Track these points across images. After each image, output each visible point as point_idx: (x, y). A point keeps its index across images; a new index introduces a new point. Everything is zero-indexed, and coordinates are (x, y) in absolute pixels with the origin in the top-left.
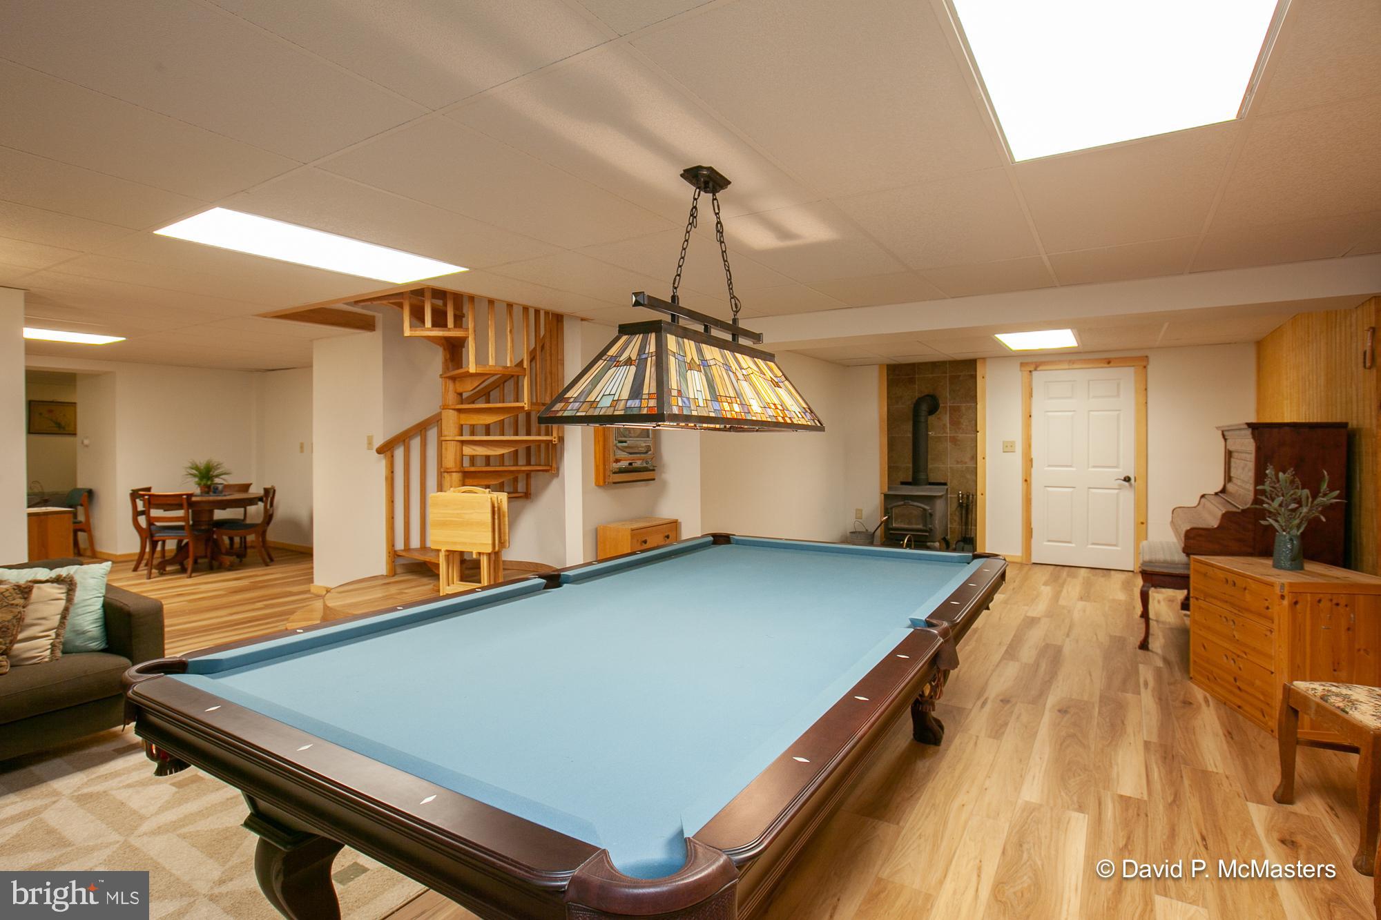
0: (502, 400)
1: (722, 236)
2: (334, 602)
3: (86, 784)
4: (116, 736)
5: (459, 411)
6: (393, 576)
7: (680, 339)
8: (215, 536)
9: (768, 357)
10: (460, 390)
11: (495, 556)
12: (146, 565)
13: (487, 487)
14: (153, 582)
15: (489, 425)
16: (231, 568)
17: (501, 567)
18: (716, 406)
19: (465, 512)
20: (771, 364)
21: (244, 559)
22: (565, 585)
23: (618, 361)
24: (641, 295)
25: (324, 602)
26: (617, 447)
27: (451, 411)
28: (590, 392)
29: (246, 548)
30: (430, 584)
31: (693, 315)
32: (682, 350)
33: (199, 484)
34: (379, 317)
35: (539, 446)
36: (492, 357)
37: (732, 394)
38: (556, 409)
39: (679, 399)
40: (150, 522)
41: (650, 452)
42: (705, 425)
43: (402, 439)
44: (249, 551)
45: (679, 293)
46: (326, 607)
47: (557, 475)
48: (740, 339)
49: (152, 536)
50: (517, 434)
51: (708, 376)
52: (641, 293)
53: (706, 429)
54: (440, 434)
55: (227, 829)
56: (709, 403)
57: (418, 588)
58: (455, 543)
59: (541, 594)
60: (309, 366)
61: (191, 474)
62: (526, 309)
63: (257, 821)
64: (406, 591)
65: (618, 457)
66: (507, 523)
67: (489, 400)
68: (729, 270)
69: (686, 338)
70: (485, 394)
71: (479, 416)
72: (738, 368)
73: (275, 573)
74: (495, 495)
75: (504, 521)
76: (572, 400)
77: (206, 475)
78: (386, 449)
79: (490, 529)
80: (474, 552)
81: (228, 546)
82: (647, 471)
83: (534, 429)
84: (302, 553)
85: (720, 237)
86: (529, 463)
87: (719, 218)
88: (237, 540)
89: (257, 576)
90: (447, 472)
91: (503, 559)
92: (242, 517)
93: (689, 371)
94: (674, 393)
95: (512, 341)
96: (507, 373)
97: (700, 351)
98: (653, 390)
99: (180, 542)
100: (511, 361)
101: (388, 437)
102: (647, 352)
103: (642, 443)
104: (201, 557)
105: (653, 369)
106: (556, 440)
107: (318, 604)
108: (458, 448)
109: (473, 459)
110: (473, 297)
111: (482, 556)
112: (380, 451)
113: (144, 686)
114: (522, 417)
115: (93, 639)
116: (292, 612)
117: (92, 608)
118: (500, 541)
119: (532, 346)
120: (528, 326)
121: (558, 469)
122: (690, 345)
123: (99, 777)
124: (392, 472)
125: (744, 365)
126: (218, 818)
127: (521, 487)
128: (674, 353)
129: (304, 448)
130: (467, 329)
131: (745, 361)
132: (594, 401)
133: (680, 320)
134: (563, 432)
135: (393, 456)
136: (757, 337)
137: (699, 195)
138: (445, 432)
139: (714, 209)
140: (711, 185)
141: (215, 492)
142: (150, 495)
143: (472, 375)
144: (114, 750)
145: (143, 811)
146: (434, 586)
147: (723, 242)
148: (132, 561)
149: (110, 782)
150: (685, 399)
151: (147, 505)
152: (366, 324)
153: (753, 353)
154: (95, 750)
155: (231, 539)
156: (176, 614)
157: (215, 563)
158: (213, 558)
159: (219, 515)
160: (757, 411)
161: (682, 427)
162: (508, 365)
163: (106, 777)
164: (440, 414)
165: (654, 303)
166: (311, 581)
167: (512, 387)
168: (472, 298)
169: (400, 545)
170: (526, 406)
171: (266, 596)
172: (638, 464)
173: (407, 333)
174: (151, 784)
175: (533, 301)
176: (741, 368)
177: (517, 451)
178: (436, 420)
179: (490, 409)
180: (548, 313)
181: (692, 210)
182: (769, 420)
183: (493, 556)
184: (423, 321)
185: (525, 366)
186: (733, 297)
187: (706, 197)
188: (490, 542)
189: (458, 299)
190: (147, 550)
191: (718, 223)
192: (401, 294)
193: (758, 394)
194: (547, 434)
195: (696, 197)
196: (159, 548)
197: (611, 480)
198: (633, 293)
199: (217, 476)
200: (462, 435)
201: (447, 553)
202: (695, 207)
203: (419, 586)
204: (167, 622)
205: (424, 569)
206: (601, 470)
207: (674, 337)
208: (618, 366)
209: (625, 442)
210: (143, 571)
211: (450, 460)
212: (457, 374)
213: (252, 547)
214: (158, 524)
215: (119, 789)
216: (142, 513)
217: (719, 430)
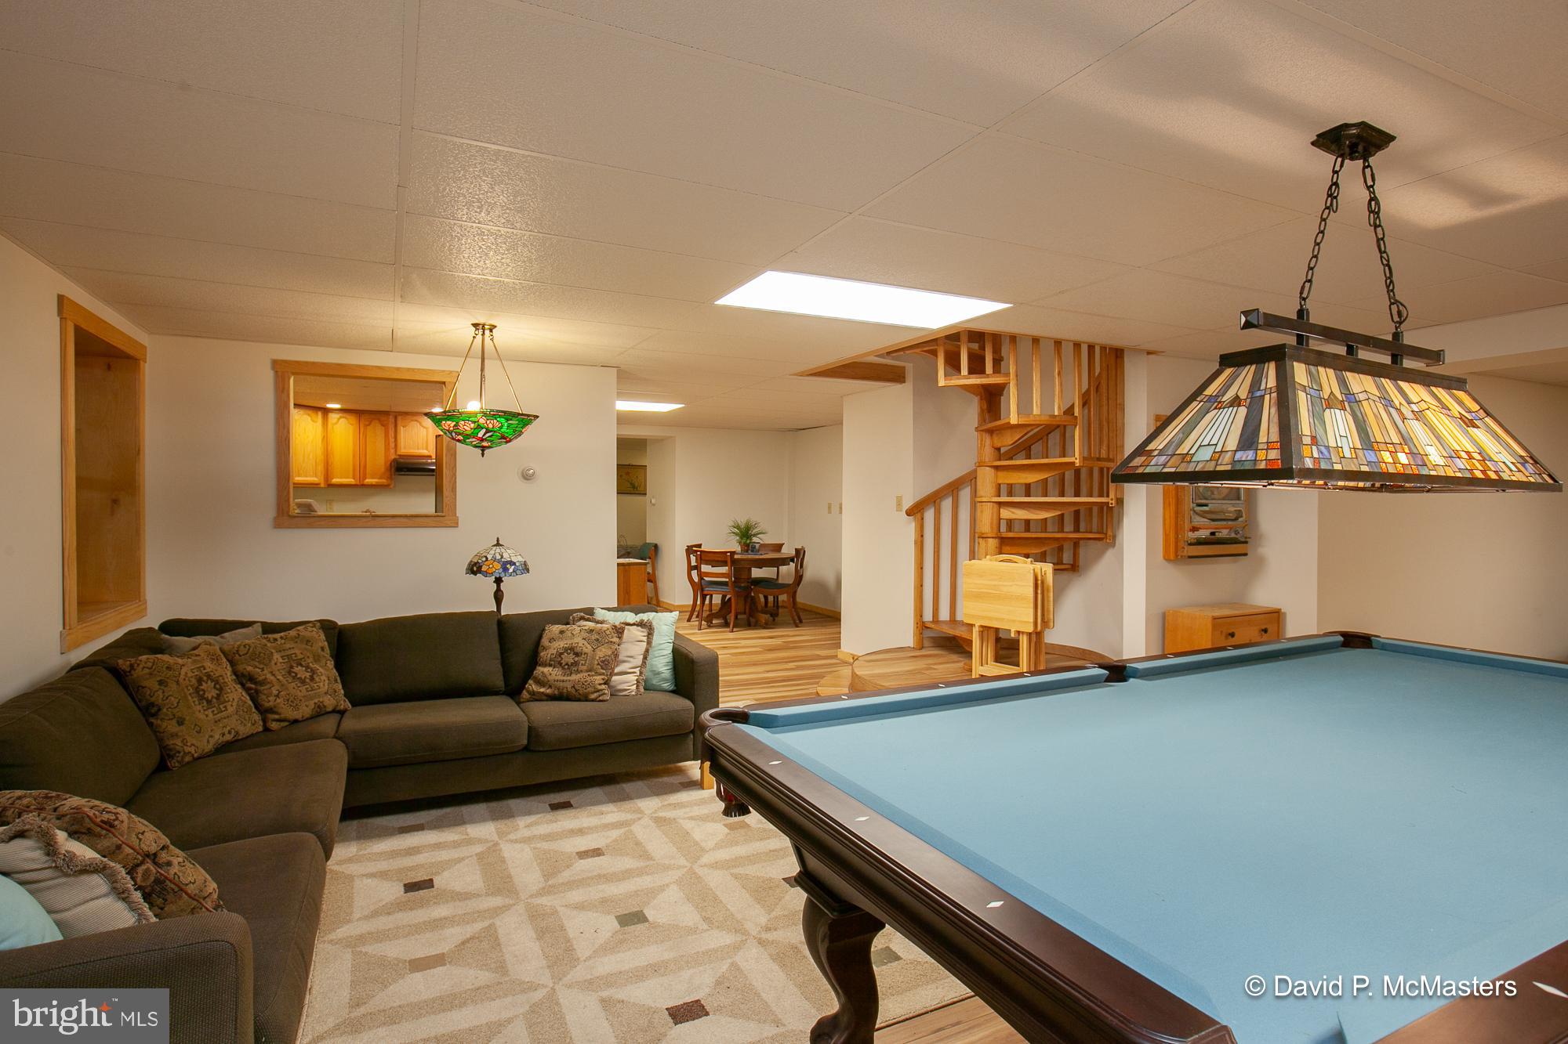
0: (1045, 456)
1: (1378, 217)
2: (863, 671)
3: (661, 808)
4: (681, 771)
5: (997, 468)
6: (921, 649)
7: (1312, 367)
8: (753, 595)
9: (1452, 383)
10: (998, 444)
11: (1036, 637)
12: (697, 617)
13: (1027, 556)
14: (702, 633)
15: (1030, 484)
16: (766, 626)
17: (1044, 651)
18: (1371, 456)
19: (1005, 583)
20: (1461, 394)
21: (776, 619)
22: (1131, 680)
23: (1220, 402)
24: (1255, 313)
25: (853, 670)
26: (1194, 511)
27: (987, 468)
28: (1181, 442)
29: (778, 607)
30: (961, 661)
31: (1330, 334)
32: (1316, 382)
33: (740, 543)
34: (909, 367)
35: (1091, 510)
36: (1037, 405)
37: (1396, 439)
38: (1135, 465)
39: (1314, 448)
40: (701, 575)
41: (1240, 519)
42: (1341, 483)
43: (933, 500)
44: (780, 610)
45: (1308, 305)
46: (854, 675)
47: (1113, 545)
48: (1404, 360)
49: (702, 590)
50: (1062, 495)
51: (1357, 416)
52: (1255, 310)
53: (1341, 488)
54: (974, 493)
55: (770, 879)
56: (1360, 453)
57: (947, 665)
58: (990, 619)
59: (1100, 687)
60: (839, 423)
61: (734, 533)
62: (1077, 345)
63: (806, 879)
64: (935, 667)
65: (1195, 524)
66: (1052, 599)
67: (1030, 455)
68: (1388, 265)
69: (1321, 365)
70: (1024, 448)
71: (1019, 474)
72: (1404, 402)
73: (804, 635)
74: (1038, 565)
75: (1048, 597)
76: (1156, 453)
77: (745, 533)
78: (916, 511)
79: (1032, 605)
80: (1013, 630)
81: (763, 605)
82: (1235, 543)
83: (1084, 489)
84: (831, 617)
85: (1375, 220)
86: (1077, 530)
87: (1374, 193)
88: (771, 598)
89: (788, 636)
90: (983, 538)
91: (1046, 641)
92: (775, 577)
93: (1328, 410)
94: (1307, 440)
95: (1061, 384)
96: (1054, 423)
97: (1343, 383)
98: (1275, 436)
99: (724, 597)
100: (1059, 408)
101: (918, 498)
102: (1263, 387)
103: (1230, 508)
104: (741, 613)
105: (1274, 410)
106: (1113, 502)
107: (846, 671)
108: (995, 510)
109: (1010, 523)
110: (1015, 337)
111: (1021, 635)
112: (910, 513)
113: (717, 729)
114: (1069, 475)
115: (665, 680)
116: (821, 676)
117: (665, 652)
118: (1043, 619)
119: (1085, 387)
120: (1080, 365)
121: (1114, 537)
122: (1328, 377)
123: (670, 805)
124: (922, 536)
125: (1414, 398)
126: (763, 867)
127: (1067, 557)
128: (1305, 387)
129: (835, 508)
130: (1008, 374)
131: (1414, 391)
132: (1187, 454)
133: (1310, 341)
134: (1122, 492)
135: (922, 519)
136: (1436, 356)
137: (1342, 166)
138: (980, 492)
139: (1365, 181)
140: (1360, 148)
141: (752, 551)
142: (701, 551)
143: (1009, 427)
144: (680, 783)
145: (703, 844)
146: (965, 664)
147: (1380, 226)
148: (686, 612)
149: (678, 811)
150: (1323, 449)
151: (699, 561)
152: (896, 376)
153: (1427, 380)
154: (665, 779)
155: (766, 598)
156: (728, 666)
157: (752, 620)
158: (751, 615)
159: (757, 573)
160: (1436, 461)
161: (1306, 486)
162: (1056, 413)
163: (676, 806)
164: (975, 471)
165: (1273, 322)
166: (838, 646)
167: (1058, 440)
168: (1013, 338)
169: (928, 616)
170: (1077, 461)
171: (797, 657)
172: (1224, 534)
173: (942, 382)
174: (709, 821)
175: (1086, 335)
176: (1409, 402)
177: (1063, 515)
178: (970, 479)
179: (1033, 466)
180: (1105, 348)
181: (1330, 188)
182: (1459, 475)
183: (1034, 637)
184: (958, 369)
185: (1076, 414)
186: (1394, 301)
187: (1353, 166)
188: (1031, 620)
189: (996, 339)
190: (699, 603)
191: (1371, 200)
192: (935, 340)
193: (1438, 437)
194: (1101, 495)
195: (1337, 168)
196: (707, 602)
197: (1185, 553)
198: (1242, 312)
199: (755, 535)
200: (999, 496)
201: (981, 629)
202: (1336, 184)
203: (948, 663)
204: (721, 672)
205: (954, 645)
206: (1172, 539)
207: (1304, 365)
208: (1220, 409)
209: (1206, 505)
210: (695, 622)
211: (986, 524)
212: (996, 427)
213: (783, 607)
214: (706, 579)
215: (684, 819)
216: (696, 568)
217: (1363, 489)
